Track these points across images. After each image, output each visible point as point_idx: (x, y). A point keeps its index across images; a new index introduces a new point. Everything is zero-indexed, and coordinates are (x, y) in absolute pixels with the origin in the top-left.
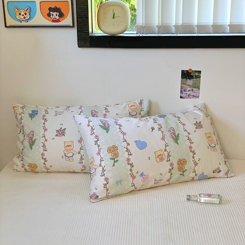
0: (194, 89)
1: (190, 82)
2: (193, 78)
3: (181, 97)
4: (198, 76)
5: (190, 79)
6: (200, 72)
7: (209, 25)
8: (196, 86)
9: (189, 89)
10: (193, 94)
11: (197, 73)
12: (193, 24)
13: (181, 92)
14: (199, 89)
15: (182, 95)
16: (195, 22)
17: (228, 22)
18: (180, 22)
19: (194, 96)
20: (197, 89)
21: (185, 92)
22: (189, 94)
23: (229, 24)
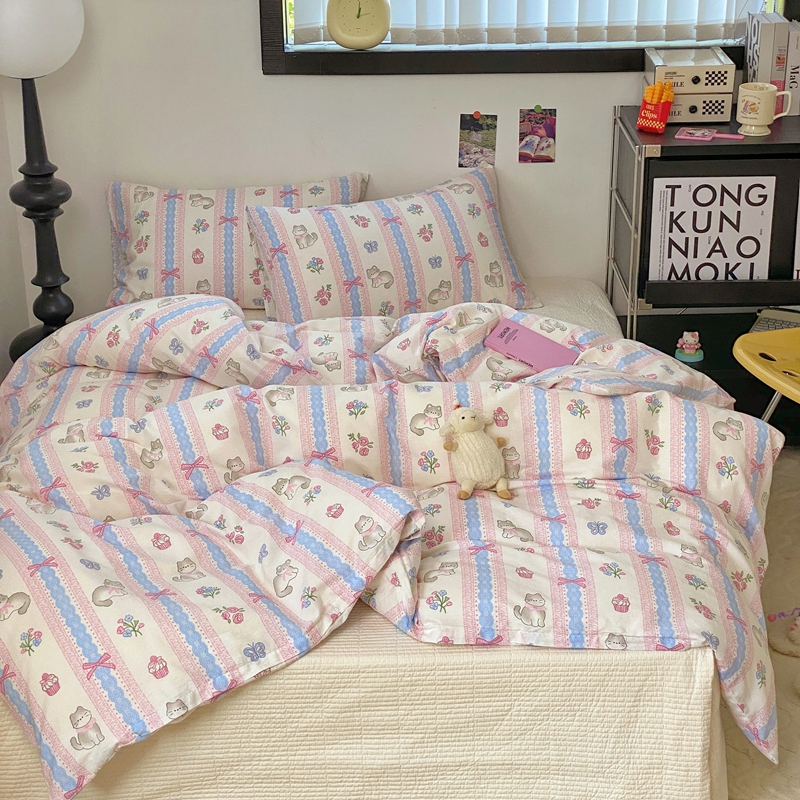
0: (485, 150)
1: (477, 136)
2: (483, 129)
3: (461, 166)
4: (491, 125)
5: (476, 131)
6: (495, 117)
7: (510, 29)
8: (489, 143)
9: (475, 149)
10: (482, 159)
11: (489, 119)
12: (479, 27)
13: (460, 155)
14: (494, 150)
15: (462, 162)
16: (485, 23)
17: (544, 21)
18: (456, 24)
20: (490, 150)
21: (468, 156)
22: (475, 159)
23: (546, 25)
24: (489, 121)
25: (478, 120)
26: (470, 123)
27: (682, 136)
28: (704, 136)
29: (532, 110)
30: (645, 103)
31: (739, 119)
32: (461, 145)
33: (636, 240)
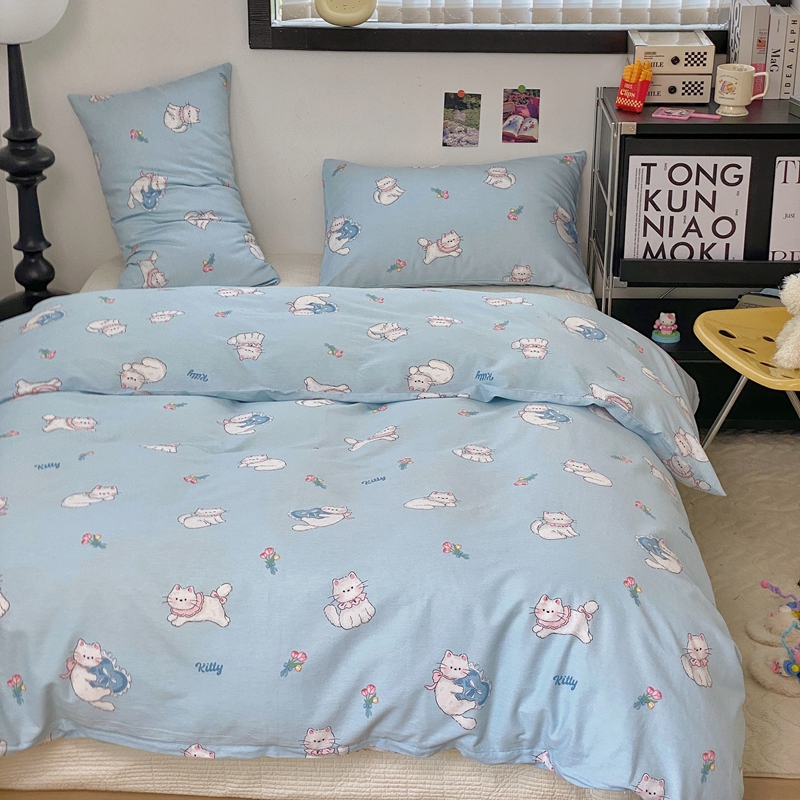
0: (469, 129)
1: (461, 115)
2: (467, 108)
3: (445, 145)
4: (475, 104)
5: (461, 110)
6: (479, 97)
7: (496, 9)
8: (473, 123)
9: (459, 128)
10: (466, 138)
11: (474, 98)
12: (465, 6)
13: (444, 134)
14: (478, 129)
15: (446, 141)
16: (471, 3)
19: (468, 142)
20: (474, 129)
21: (452, 135)
22: (459, 138)
23: (531, 6)
24: (473, 100)
25: (462, 99)
26: (454, 102)
27: (659, 115)
28: (681, 115)
29: (516, 90)
30: (624, 82)
31: (717, 100)
32: (445, 124)
33: (611, 218)
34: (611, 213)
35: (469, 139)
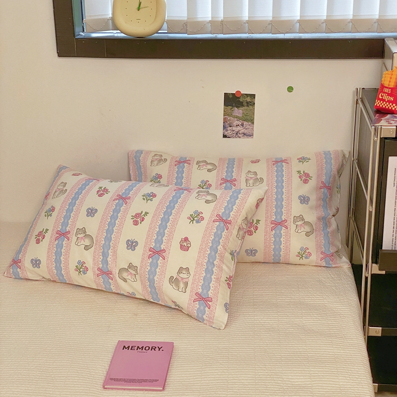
0: (245, 123)
1: (239, 112)
2: (243, 106)
3: (225, 136)
4: (250, 102)
5: (238, 107)
6: (253, 96)
8: (248, 118)
9: (236, 123)
10: (243, 131)
11: (249, 98)
12: (242, 19)
13: (224, 127)
14: (253, 123)
15: (226, 133)
16: (245, 16)
17: (297, 15)
18: (221, 16)
19: (245, 134)
20: (250, 123)
21: (231, 128)
22: (237, 130)
23: (298, 18)
24: (249, 99)
25: (239, 98)
26: (233, 101)
30: (383, 86)
32: (224, 119)
33: (370, 213)
34: (371, 208)
35: (246, 131)
